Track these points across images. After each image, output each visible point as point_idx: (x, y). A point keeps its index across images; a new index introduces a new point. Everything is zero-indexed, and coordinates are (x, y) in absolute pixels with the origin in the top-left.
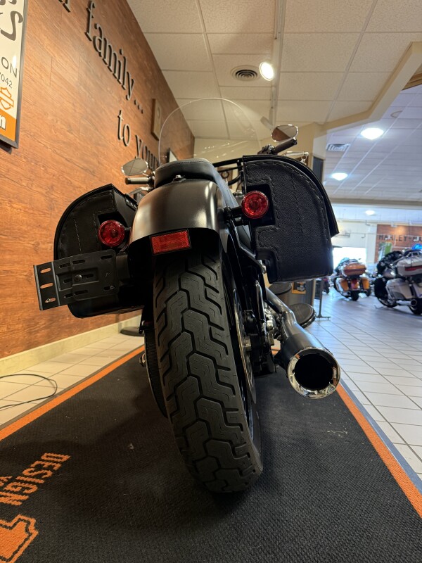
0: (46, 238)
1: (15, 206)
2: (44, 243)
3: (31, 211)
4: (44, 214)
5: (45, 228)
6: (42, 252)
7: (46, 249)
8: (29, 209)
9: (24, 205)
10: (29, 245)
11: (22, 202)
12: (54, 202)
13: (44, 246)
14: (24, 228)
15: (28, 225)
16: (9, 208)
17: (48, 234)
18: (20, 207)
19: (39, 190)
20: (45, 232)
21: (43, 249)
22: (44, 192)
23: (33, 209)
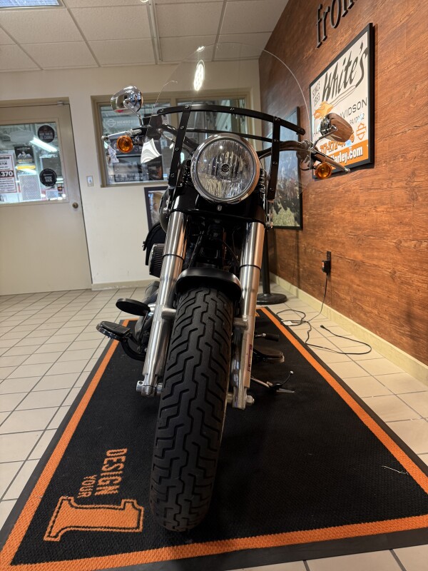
0: (409, 235)
1: (379, 210)
2: (406, 241)
3: (392, 210)
4: (405, 208)
5: (406, 224)
6: (404, 251)
7: (409, 247)
8: (390, 208)
9: (385, 206)
10: (392, 244)
11: (383, 204)
12: (416, 190)
13: (406, 245)
14: (387, 227)
15: (390, 224)
16: (374, 213)
17: (411, 229)
18: (382, 209)
19: (400, 184)
20: (407, 229)
21: (405, 247)
22: (404, 185)
23: (393, 207)
